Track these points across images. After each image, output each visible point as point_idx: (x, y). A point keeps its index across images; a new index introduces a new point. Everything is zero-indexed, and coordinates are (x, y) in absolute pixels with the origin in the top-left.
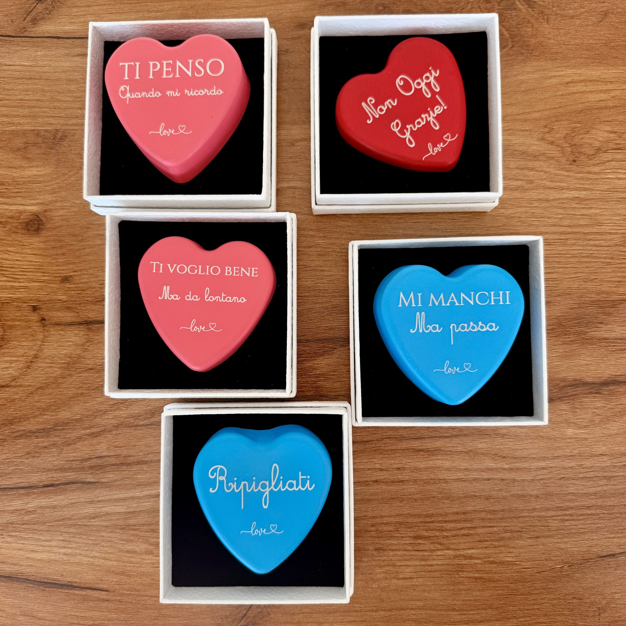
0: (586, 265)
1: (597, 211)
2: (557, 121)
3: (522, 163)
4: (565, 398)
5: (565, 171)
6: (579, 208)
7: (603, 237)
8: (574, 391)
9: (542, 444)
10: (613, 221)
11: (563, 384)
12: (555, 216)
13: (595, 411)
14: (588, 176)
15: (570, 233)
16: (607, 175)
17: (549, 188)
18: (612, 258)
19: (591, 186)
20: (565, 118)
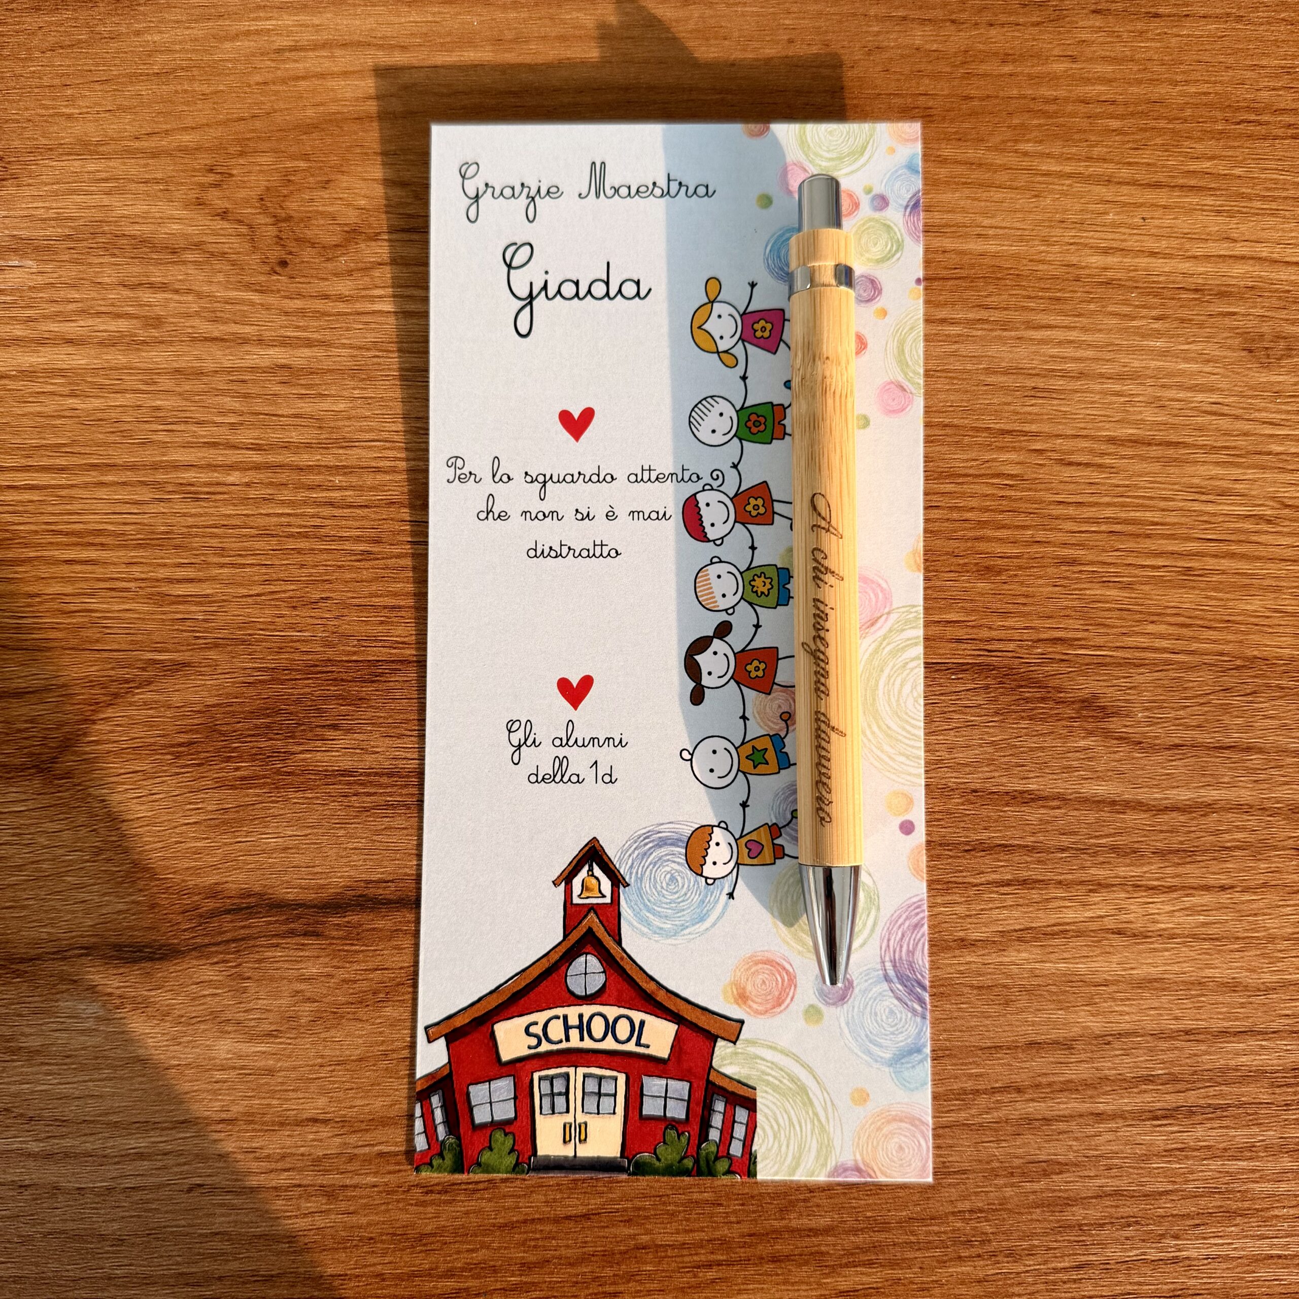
0: (300, 558)
1: (341, 406)
2: (242, 154)
3: (134, 271)
4: (214, 949)
5: (256, 291)
6: (286, 397)
7: (354, 480)
8: (243, 927)
9: (141, 1083)
10: (385, 435)
11: (211, 904)
12: (219, 419)
13: (302, 986)
14: (319, 305)
15: (257, 467)
16: (373, 302)
17: (206, 339)
18: (377, 541)
19: (328, 335)
20: (265, 146)
